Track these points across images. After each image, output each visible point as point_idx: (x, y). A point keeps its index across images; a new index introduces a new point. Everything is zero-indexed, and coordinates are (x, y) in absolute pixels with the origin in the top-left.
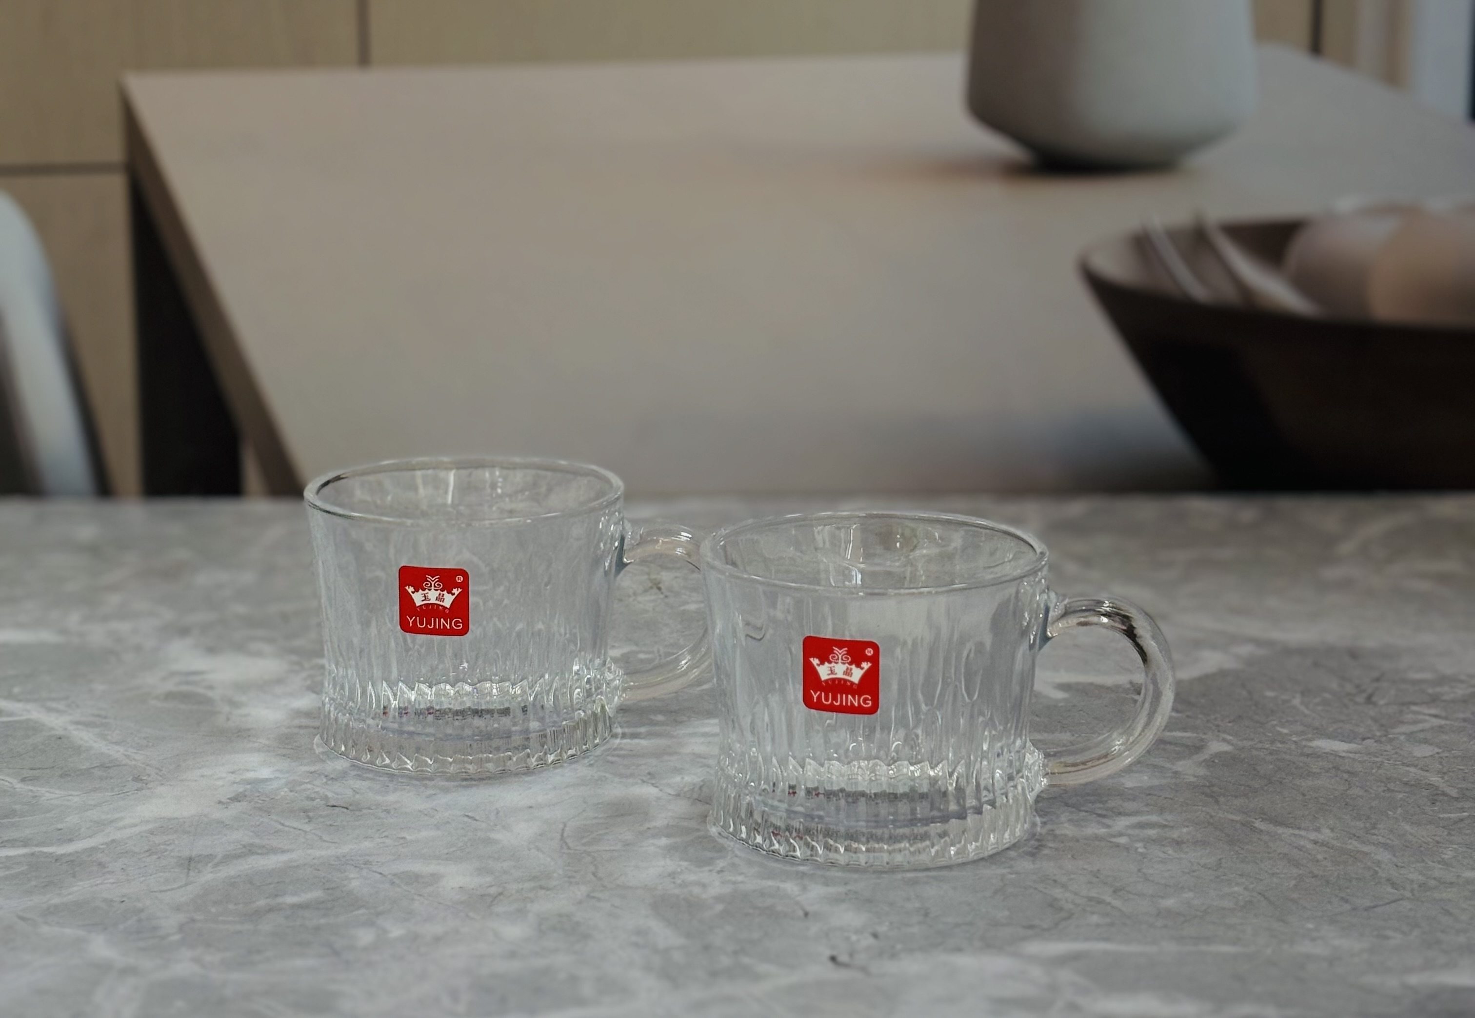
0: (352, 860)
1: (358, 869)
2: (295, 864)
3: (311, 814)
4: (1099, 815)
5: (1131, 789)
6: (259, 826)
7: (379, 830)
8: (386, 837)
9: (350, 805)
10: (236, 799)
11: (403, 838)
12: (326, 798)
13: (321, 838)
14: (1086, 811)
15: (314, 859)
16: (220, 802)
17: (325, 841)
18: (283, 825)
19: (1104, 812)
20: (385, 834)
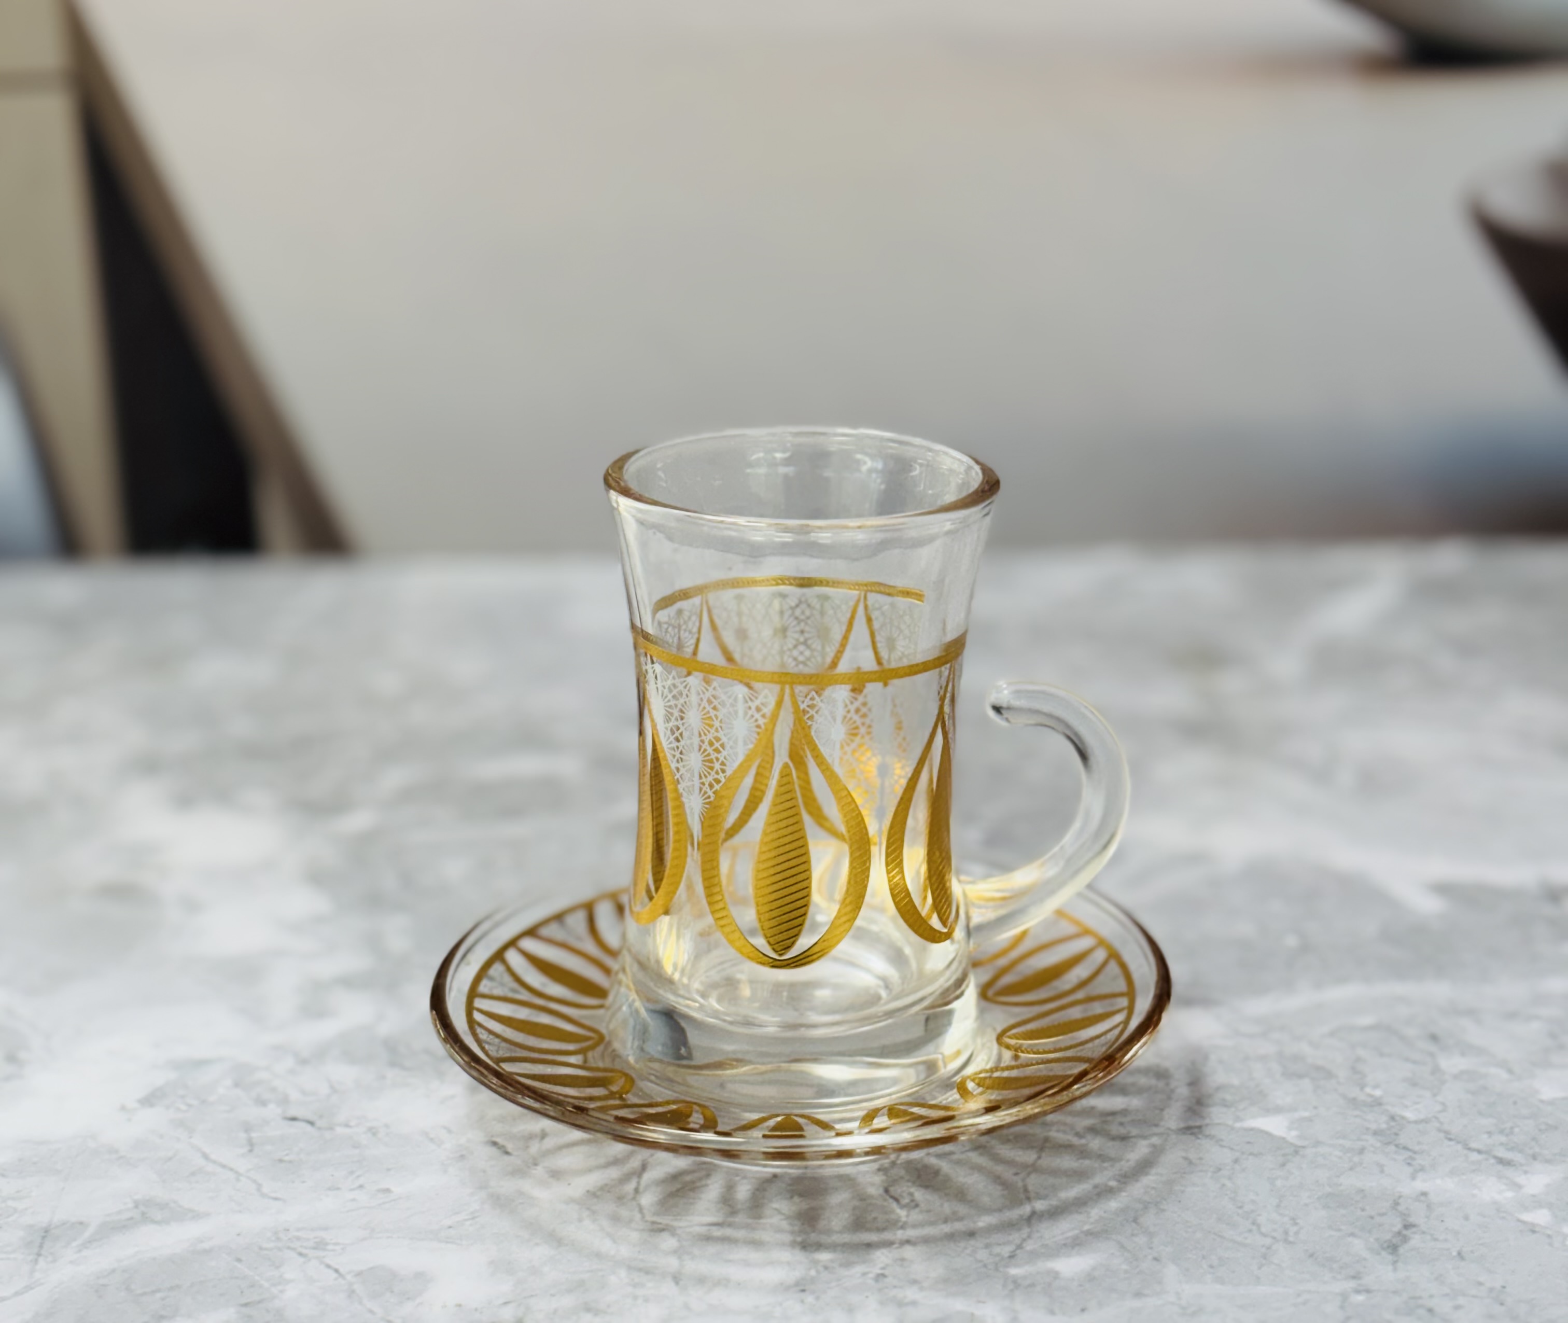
0: (298, 1239)
1: (301, 1260)
2: (206, 1245)
3: (254, 1135)
4: (1501, 1161)
5: (1552, 1103)
6: (170, 1159)
7: (352, 1173)
8: (361, 1187)
9: (321, 1117)
10: (148, 1101)
11: (387, 1191)
12: (284, 1101)
13: (259, 1187)
14: (1479, 1152)
15: (238, 1235)
16: (123, 1108)
17: (264, 1195)
18: (206, 1156)
19: (1508, 1155)
20: (361, 1181)
